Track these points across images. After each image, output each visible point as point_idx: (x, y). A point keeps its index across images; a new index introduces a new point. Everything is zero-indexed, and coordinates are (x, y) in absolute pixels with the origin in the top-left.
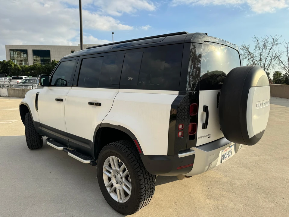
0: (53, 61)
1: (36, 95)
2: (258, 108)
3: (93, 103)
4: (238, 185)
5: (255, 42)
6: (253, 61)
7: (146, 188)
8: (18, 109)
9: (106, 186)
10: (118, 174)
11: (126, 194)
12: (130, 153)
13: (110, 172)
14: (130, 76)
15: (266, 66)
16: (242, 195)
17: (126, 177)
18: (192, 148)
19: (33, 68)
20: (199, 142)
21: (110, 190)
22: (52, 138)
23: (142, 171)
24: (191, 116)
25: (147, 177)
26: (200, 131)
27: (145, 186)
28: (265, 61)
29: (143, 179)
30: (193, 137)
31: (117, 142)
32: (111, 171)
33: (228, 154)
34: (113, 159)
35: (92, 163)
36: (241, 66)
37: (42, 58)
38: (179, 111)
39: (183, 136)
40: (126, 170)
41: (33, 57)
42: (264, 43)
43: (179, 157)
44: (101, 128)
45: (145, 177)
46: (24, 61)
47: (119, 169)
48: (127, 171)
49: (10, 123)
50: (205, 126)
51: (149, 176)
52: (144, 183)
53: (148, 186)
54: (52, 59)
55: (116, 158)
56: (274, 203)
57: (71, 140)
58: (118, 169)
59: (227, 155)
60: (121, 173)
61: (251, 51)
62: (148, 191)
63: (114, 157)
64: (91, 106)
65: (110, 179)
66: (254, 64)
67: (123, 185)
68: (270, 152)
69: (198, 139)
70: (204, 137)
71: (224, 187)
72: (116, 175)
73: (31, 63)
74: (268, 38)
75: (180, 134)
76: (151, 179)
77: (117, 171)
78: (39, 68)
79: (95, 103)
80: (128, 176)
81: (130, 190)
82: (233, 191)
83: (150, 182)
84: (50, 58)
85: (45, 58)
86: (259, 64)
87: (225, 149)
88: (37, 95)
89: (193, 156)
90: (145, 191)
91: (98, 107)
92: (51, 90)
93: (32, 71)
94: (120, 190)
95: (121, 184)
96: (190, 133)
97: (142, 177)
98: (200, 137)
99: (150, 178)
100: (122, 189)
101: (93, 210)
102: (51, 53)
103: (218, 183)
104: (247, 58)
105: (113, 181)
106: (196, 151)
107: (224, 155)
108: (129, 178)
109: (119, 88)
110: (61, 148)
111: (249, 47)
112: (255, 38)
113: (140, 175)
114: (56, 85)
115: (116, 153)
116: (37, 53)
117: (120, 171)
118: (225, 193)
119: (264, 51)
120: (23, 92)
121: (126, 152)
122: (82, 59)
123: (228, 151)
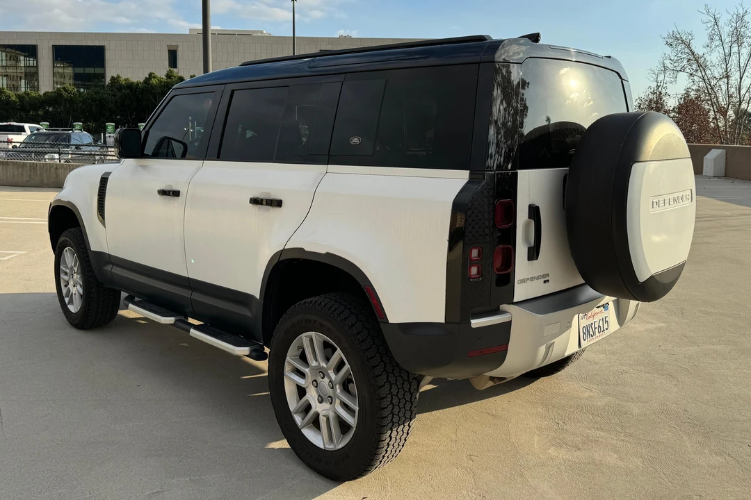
0: (113, 78)
1: (101, 181)
2: (657, 210)
3: (262, 200)
4: (634, 415)
5: (709, 25)
6: (704, 80)
7: (393, 409)
8: (45, 221)
9: (291, 409)
10: (323, 378)
11: (344, 427)
12: (354, 322)
13: (302, 375)
14: (355, 136)
15: (743, 92)
16: (641, 437)
17: (345, 385)
18: (504, 307)
19: (55, 99)
20: (520, 293)
21: (303, 419)
22: (140, 294)
23: (385, 366)
24: (500, 230)
25: (396, 381)
26: (522, 266)
27: (391, 403)
28: (741, 78)
29: (387, 386)
30: (506, 279)
31: (323, 296)
32: (307, 370)
33: (599, 326)
34: (310, 340)
35: (254, 354)
36: (628, 111)
37: (80, 70)
38: (470, 217)
39: (482, 276)
40: (344, 364)
41: (54, 67)
42: (736, 28)
43: (473, 326)
44: (283, 261)
45: (392, 379)
46: (25, 80)
47: (327, 364)
48: (347, 366)
49: (8, 260)
50: (533, 253)
51: (402, 377)
52: (389, 396)
53: (399, 403)
54: (111, 72)
55: (320, 337)
56: (722, 455)
57: (197, 297)
58: (323, 364)
59: (595, 328)
60: (331, 373)
61: (699, 50)
62: (398, 415)
63: (313, 334)
64: (255, 208)
65: (302, 392)
66: (709, 87)
67: (338, 402)
68: (733, 334)
69: (519, 283)
70: (532, 279)
71: (599, 419)
72: (319, 379)
73: (46, 85)
74: (746, 12)
75: (474, 270)
76: (406, 386)
77: (321, 368)
78: (71, 101)
79: (267, 200)
80: (350, 381)
81: (354, 417)
82: (619, 430)
83: (404, 394)
84: (105, 71)
85: (90, 70)
86: (724, 87)
87: (590, 314)
88: (104, 181)
89: (508, 325)
90: (391, 415)
91: (274, 211)
92: (143, 167)
93: (51, 109)
94: (328, 419)
95: (331, 403)
96: (498, 270)
97: (385, 380)
98: (523, 281)
99: (403, 384)
100: (333, 414)
101: (258, 471)
102: (109, 55)
103: (582, 409)
104: (688, 71)
105: (312, 396)
106: (513, 314)
107: (587, 329)
108: (353, 387)
109: (328, 164)
110: (170, 320)
111: (690, 37)
112: (708, 12)
113: (379, 375)
114: (156, 155)
115: (321, 324)
116: (65, 54)
117: (330, 369)
118: (599, 433)
119: (735, 49)
120: (30, 171)
121: (346, 318)
122: (233, 92)
123: (596, 319)
